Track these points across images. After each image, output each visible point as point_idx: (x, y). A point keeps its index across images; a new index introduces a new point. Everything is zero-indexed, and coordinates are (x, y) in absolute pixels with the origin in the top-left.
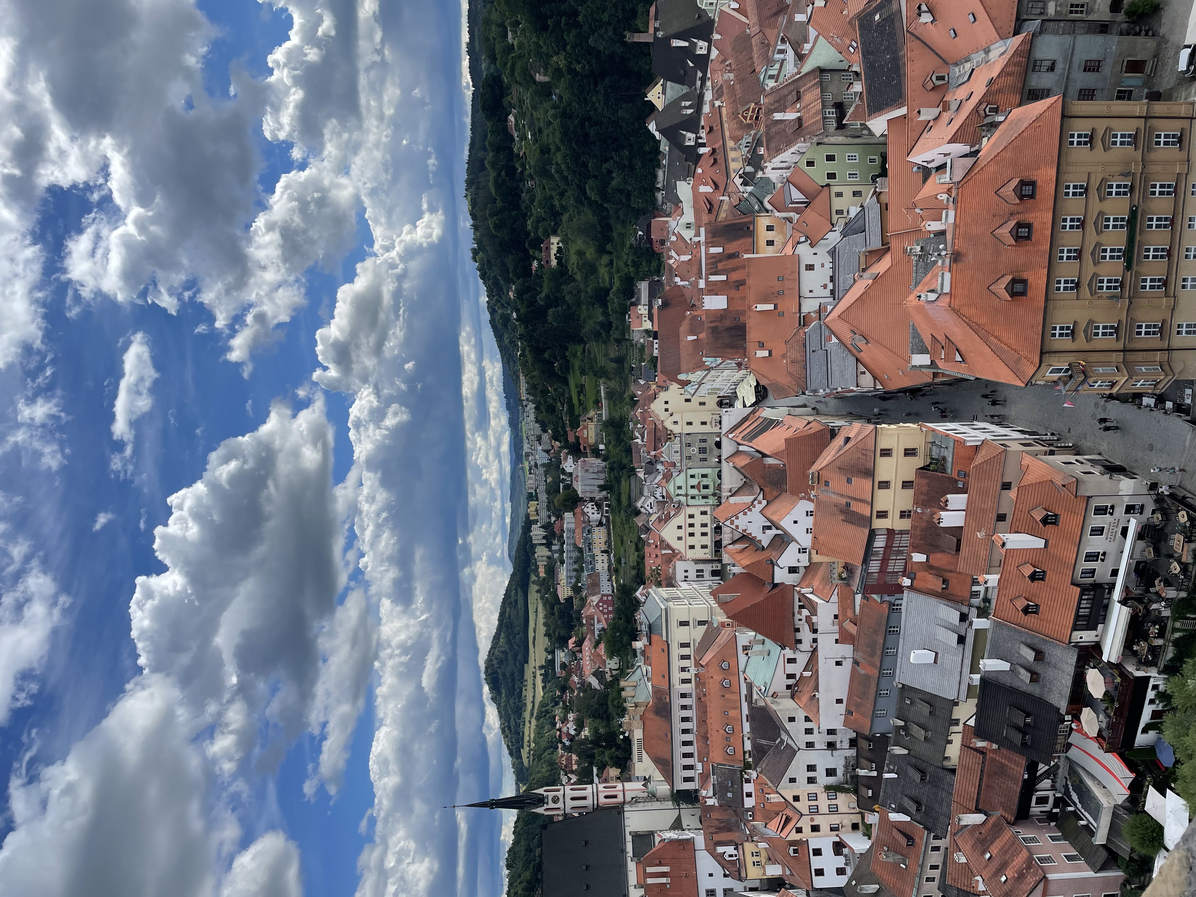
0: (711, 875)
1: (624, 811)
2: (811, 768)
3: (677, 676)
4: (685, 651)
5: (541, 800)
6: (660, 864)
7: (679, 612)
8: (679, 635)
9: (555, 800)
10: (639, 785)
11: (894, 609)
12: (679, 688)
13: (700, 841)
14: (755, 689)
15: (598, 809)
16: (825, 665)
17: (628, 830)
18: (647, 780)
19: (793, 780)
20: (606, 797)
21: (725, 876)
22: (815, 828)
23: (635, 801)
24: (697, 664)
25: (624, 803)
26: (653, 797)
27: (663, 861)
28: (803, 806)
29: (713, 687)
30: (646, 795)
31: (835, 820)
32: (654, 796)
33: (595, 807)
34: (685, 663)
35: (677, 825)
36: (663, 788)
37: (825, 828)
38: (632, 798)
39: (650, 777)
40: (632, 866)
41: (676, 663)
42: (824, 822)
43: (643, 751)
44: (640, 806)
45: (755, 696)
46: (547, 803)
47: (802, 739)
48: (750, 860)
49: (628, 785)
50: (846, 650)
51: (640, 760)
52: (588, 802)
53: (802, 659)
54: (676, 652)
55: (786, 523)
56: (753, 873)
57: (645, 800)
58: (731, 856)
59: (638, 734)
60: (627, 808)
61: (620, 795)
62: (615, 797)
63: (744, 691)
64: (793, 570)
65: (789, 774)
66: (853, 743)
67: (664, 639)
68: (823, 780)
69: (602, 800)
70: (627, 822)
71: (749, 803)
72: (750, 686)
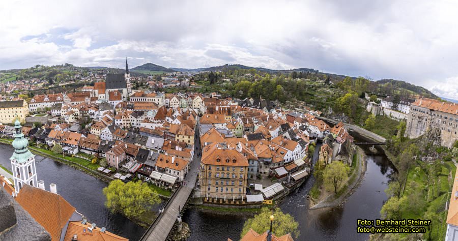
0: (116, 103)
1: (126, 88)
2: (134, 121)
3: (149, 98)
5: (127, 73)
7: (160, 99)
8: (156, 99)
11: (161, 137)
12: (147, 99)
13: (121, 101)
15: (126, 84)
16: (151, 124)
17: (123, 89)
18: (131, 92)
20: (128, 85)
21: (116, 105)
22: (124, 120)
23: (128, 90)
24: (151, 102)
26: (128, 93)
27: (118, 95)
28: (127, 119)
29: (147, 105)
31: (125, 124)
34: (151, 100)
35: (124, 97)
36: (130, 95)
37: (124, 122)
40: (117, 89)
41: (151, 98)
42: (125, 122)
43: (136, 92)
46: (127, 75)
47: (139, 119)
48: (119, 109)
50: (154, 128)
51: (134, 91)
52: (127, 82)
53: (152, 121)
54: (153, 99)
55: (177, 119)
56: (117, 110)
58: (119, 106)
59: (139, 91)
61: (129, 88)
64: (168, 120)
65: (133, 117)
66: (138, 128)
67: (156, 96)
68: (132, 122)
71: (128, 110)
72: (148, 111)
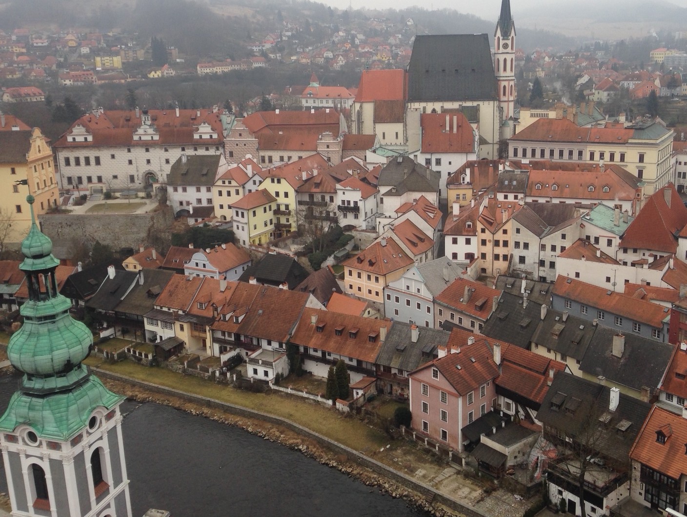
0: (450, 163)
1: (494, 101)
2: (526, 246)
3: (597, 149)
4: (617, 158)
5: (506, 34)
6: (459, 127)
7: (651, 156)
8: (632, 155)
9: (506, 46)
10: (511, 114)
12: (588, 150)
13: (473, 158)
14: (588, 211)
15: (496, 80)
17: (481, 103)
18: (516, 120)
19: (518, 231)
20: (505, 87)
21: (449, 174)
22: (484, 242)
23: (501, 110)
24: (606, 167)
25: (500, 101)
27: (460, 128)
28: (500, 236)
29: (588, 177)
30: (504, 118)
31: (489, 257)
32: (503, 125)
33: (498, 78)
34: (607, 157)
35: (483, 141)
36: (508, 133)
37: (484, 249)
38: (502, 108)
39: (519, 122)
40: (455, 105)
41: (607, 150)
42: (488, 249)
43: (538, 119)
44: (497, 114)
45: (582, 210)
46: (503, 39)
47: (548, 241)
48: (461, 192)
49: (512, 105)
51: (532, 115)
52: (502, 73)
53: (611, 251)
54: (618, 150)
56: (452, 194)
57: (501, 117)
58: (464, 179)
59: (553, 114)
60: (496, 103)
61: (505, 99)
62: (504, 94)
63: (584, 202)
65: (522, 229)
66: (543, 279)
67: (630, 141)
68: (517, 253)
69: (503, 84)
70: (486, 103)
71: (500, 197)
72: (591, 207)
